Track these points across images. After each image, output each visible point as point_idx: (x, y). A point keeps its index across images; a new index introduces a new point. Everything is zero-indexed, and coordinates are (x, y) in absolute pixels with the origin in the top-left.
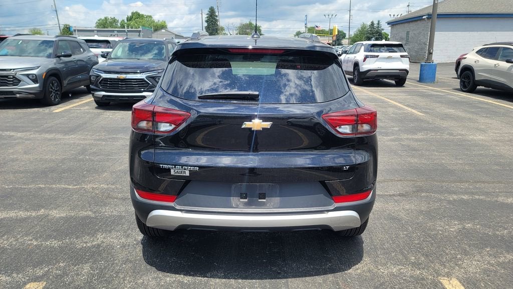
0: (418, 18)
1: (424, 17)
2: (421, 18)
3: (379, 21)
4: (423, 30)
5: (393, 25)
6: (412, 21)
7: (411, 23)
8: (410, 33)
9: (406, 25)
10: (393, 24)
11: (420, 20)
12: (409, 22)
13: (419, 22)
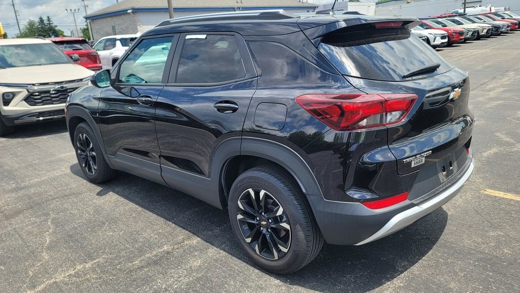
0: (122, 13)
1: (128, 11)
2: (125, 12)
3: (48, 17)
4: (130, 24)
5: (92, 20)
6: (115, 16)
7: (114, 18)
8: (116, 28)
9: (109, 19)
10: (92, 18)
11: (124, 14)
12: (112, 16)
13: (123, 16)
